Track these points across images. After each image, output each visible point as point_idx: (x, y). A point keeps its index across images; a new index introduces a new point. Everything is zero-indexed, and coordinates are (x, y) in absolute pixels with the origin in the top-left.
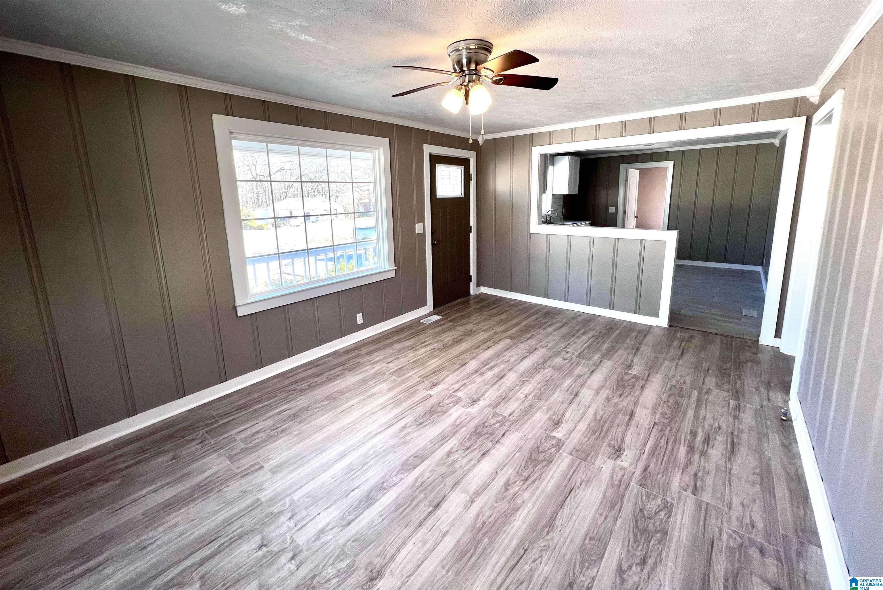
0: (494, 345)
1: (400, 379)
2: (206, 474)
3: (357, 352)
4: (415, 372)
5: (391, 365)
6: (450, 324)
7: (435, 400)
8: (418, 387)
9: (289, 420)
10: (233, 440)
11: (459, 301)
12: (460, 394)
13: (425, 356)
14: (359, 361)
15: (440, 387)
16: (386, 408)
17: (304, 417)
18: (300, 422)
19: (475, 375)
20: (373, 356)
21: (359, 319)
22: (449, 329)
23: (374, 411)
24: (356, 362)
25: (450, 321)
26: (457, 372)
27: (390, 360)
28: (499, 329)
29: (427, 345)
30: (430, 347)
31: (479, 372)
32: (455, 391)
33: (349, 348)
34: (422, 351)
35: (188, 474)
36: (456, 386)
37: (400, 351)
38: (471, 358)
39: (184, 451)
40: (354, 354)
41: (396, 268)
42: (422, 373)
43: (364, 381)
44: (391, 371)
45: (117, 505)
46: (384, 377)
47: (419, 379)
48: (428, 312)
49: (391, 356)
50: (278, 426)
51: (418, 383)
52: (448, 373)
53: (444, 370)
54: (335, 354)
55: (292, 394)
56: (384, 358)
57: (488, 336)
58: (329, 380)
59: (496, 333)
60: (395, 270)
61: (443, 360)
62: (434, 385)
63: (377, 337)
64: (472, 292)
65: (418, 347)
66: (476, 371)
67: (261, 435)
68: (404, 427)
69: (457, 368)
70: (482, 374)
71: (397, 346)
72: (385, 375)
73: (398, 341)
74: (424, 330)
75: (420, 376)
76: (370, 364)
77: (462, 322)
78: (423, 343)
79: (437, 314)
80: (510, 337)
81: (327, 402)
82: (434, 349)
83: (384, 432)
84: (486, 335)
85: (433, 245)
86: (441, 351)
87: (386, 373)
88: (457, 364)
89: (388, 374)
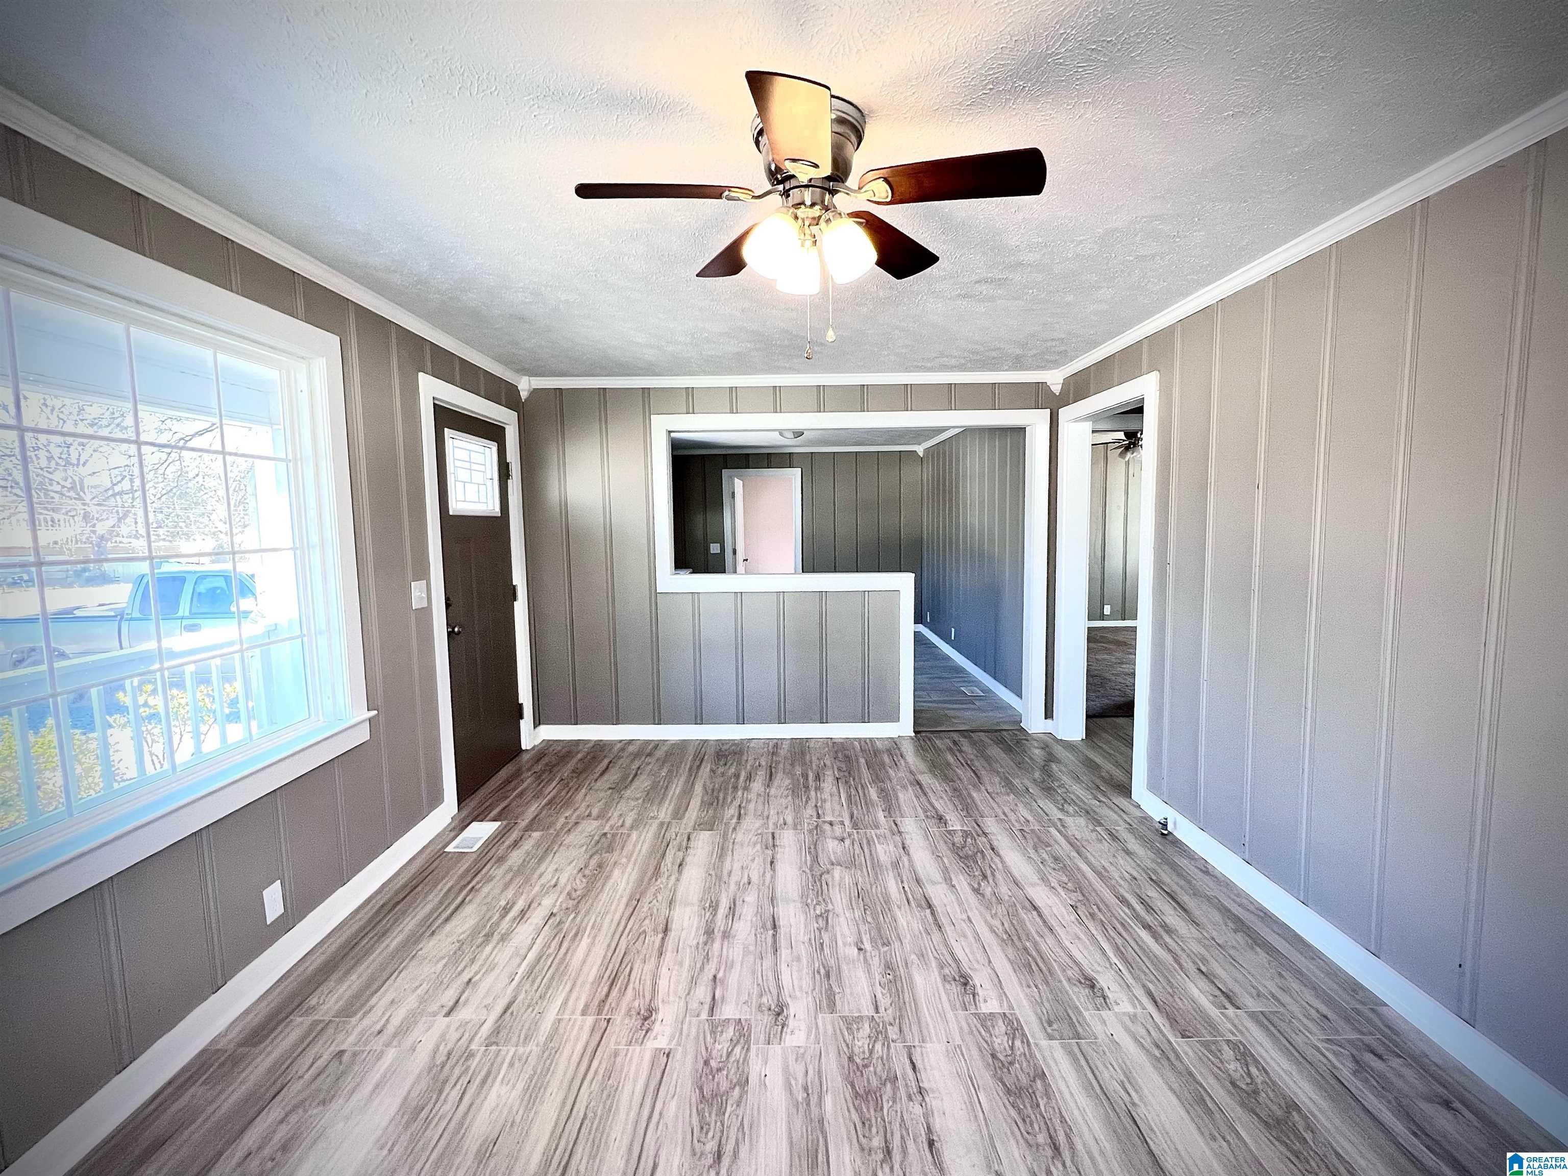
1: (533, 1048)
4: (559, 1003)
5: (466, 1014)
6: (536, 834)
7: (689, 1059)
8: (611, 1043)
12: (728, 1011)
13: (547, 946)
14: (334, 1049)
15: (667, 1015)
22: (547, 849)
24: (326, 1057)
25: (529, 828)
27: (448, 997)
29: (523, 913)
30: (537, 916)
32: (712, 1008)
33: (254, 1020)
34: (524, 933)
37: (455, 957)
42: (581, 997)
44: (482, 1034)
46: (473, 1063)
47: (590, 1020)
48: (449, 820)
49: (439, 984)
51: (601, 1032)
52: (649, 967)
53: (632, 963)
56: (423, 1001)
62: (647, 1016)
64: (525, 744)
72: (471, 1055)
73: (428, 929)
74: (475, 871)
75: (587, 1006)
76: (387, 1045)
77: (562, 819)
78: (506, 909)
79: (479, 817)
82: (552, 916)
86: (577, 914)
87: (473, 1047)
88: (650, 933)
89: (483, 1048)
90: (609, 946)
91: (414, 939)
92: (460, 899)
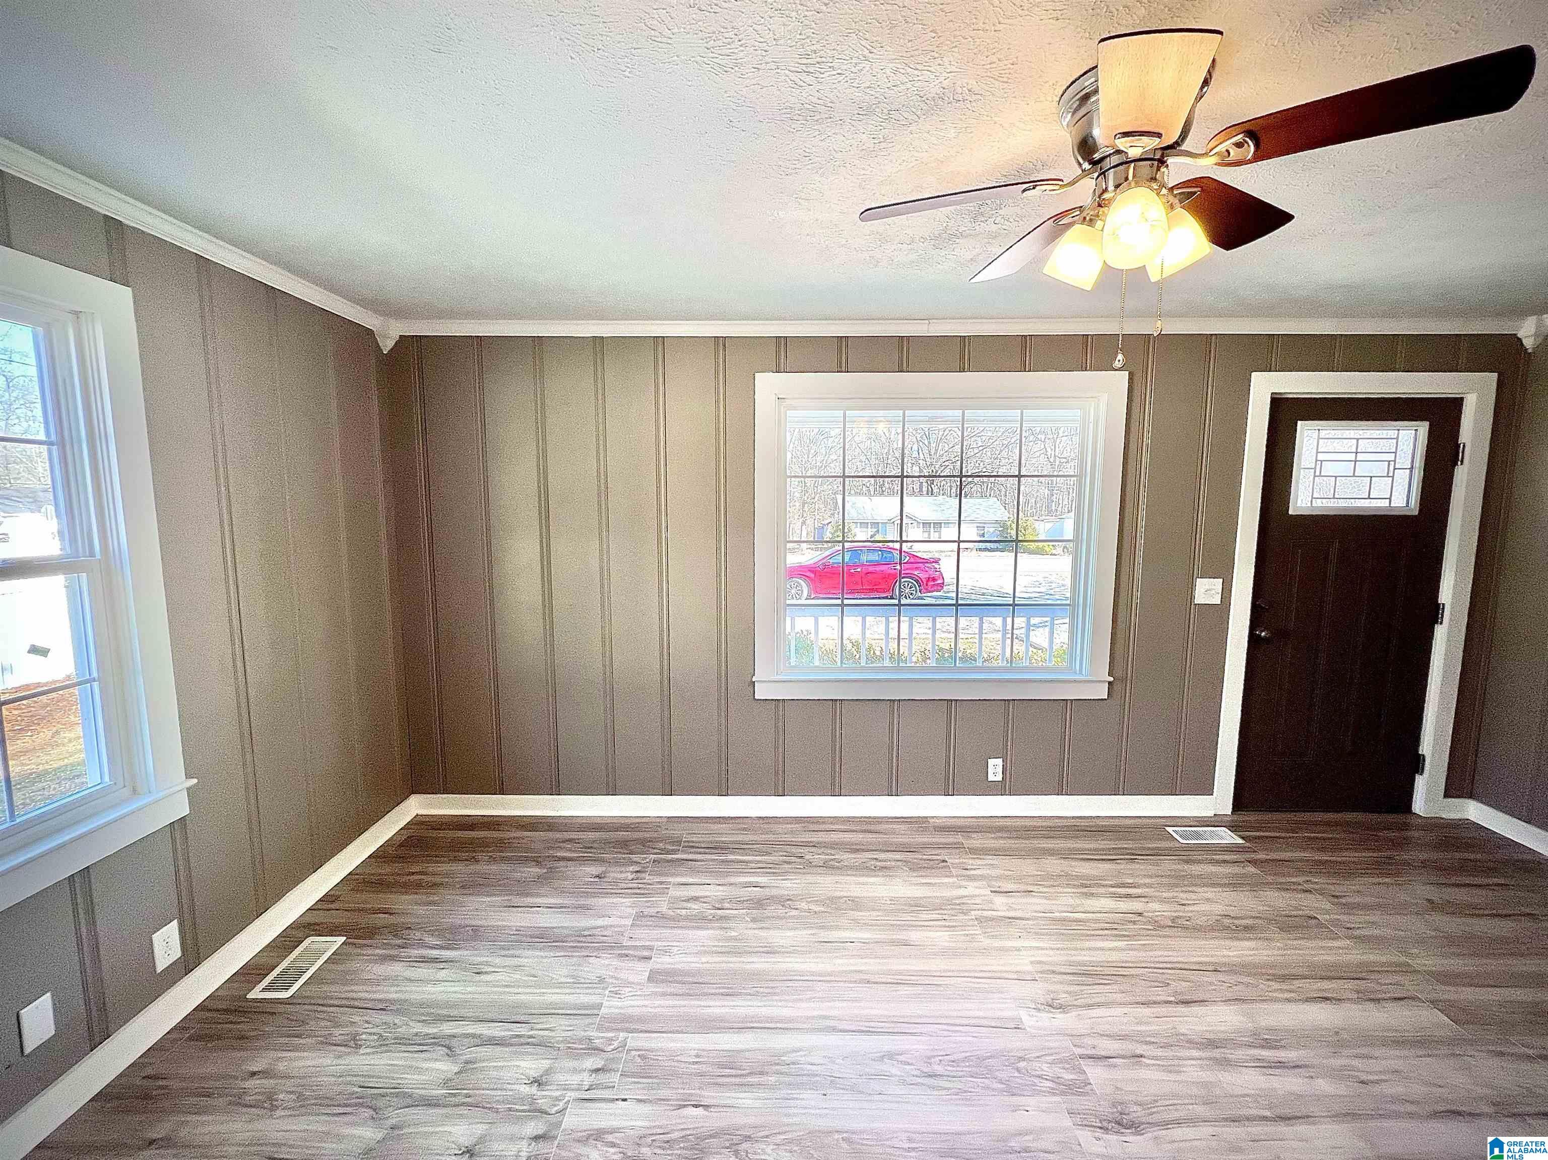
0: (1358, 1001)
1: (985, 943)
2: (600, 922)
3: (959, 838)
4: (1041, 944)
5: (999, 900)
6: (1251, 869)
7: (1019, 1045)
8: (1012, 987)
9: (746, 905)
10: (664, 891)
11: (1350, 816)
13: (1099, 922)
14: (947, 858)
15: (1064, 1021)
16: (900, 987)
17: (767, 913)
18: (754, 920)
19: (1195, 1053)
20: (979, 862)
21: (995, 769)
22: (1235, 884)
23: (872, 978)
24: (940, 858)
26: (1146, 1011)
27: (1008, 887)
28: (1427, 961)
29: (1129, 897)
30: (1137, 905)
31: (1217, 1053)
32: (1090, 1057)
34: (1106, 904)
35: (587, 908)
36: (1108, 1046)
37: (1050, 877)
38: (1230, 995)
39: (615, 873)
40: (951, 840)
41: (1111, 679)
42: (1052, 959)
43: (916, 905)
44: (986, 913)
45: (517, 900)
46: (961, 917)
47: (1031, 968)
48: (1211, 813)
49: (1019, 880)
50: (727, 905)
51: (1019, 977)
52: (1119, 997)
53: (1116, 983)
54: (920, 823)
55: (789, 863)
56: (1000, 878)
57: (1361, 964)
58: (865, 869)
59: (1405, 969)
60: (1110, 683)
61: (1132, 955)
62: (1054, 1007)
63: (1028, 823)
64: (1419, 805)
65: (1102, 890)
66: (1212, 1044)
67: (694, 906)
68: (891, 1056)
69: (1158, 998)
70: (1225, 1063)
71: (1053, 865)
72: (967, 914)
73: (1066, 855)
74: (1157, 853)
75: (1042, 963)
76: (959, 876)
77: (1300, 879)
78: (1123, 885)
79: (1238, 829)
80: (1446, 1007)
81: (817, 909)
82: (1140, 914)
83: (848, 1037)
84: (1356, 955)
85: (1254, 641)
86: (1155, 930)
87: (973, 912)
88: (1170, 989)
89: (974, 917)
90: (1126, 962)
91: (1051, 852)
92: (1114, 857)
